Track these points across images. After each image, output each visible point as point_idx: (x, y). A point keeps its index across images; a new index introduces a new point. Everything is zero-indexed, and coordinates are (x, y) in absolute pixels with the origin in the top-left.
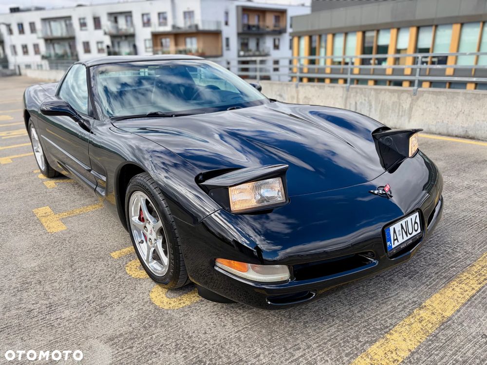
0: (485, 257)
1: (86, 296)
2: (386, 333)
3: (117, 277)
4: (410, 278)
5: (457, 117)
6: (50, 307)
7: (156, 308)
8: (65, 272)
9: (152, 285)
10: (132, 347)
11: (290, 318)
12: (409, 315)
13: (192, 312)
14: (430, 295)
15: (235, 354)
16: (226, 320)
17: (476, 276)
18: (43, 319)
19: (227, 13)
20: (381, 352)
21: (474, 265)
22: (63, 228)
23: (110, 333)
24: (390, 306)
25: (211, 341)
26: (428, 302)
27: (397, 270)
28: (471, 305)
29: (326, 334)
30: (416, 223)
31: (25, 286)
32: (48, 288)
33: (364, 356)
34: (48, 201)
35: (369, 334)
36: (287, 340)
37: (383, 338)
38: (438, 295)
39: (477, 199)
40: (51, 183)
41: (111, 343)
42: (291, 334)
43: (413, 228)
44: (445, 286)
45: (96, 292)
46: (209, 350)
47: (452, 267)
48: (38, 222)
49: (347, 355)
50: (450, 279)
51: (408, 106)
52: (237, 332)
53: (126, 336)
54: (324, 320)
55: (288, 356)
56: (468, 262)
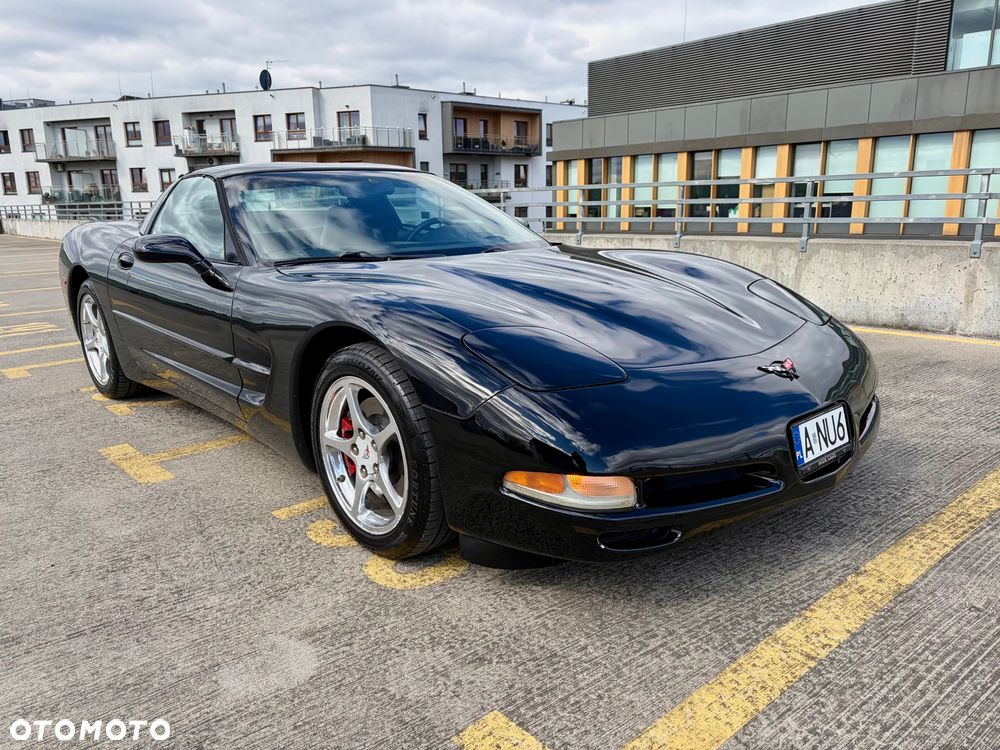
0: (960, 501)
1: (242, 576)
2: (803, 609)
3: (294, 546)
4: (832, 533)
5: (883, 290)
6: (180, 592)
7: (380, 589)
8: (193, 542)
9: (364, 556)
10: (351, 644)
11: (630, 595)
12: (840, 584)
13: (449, 592)
14: (873, 556)
15: (542, 648)
16: (513, 600)
17: (949, 528)
18: (171, 609)
19: (424, 116)
20: (799, 636)
21: (942, 513)
22: (169, 476)
23: (304, 625)
24: (804, 573)
25: (494, 631)
26: (869, 566)
27: (808, 522)
28: (944, 568)
29: (699, 615)
30: (840, 424)
31: (118, 563)
32: (164, 565)
33: (770, 641)
34: (125, 436)
35: (773, 611)
36: (631, 626)
37: (800, 616)
38: (885, 556)
39: (934, 419)
40: (122, 408)
41: (310, 639)
42: (636, 617)
43: (836, 433)
44: (895, 543)
45: (260, 568)
46: (494, 644)
47: (904, 516)
48: (113, 467)
49: (740, 641)
50: (903, 533)
51: (793, 272)
52: (538, 617)
53: (337, 628)
54: (691, 596)
55: (637, 646)
56: (932, 509)
